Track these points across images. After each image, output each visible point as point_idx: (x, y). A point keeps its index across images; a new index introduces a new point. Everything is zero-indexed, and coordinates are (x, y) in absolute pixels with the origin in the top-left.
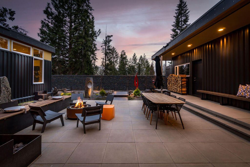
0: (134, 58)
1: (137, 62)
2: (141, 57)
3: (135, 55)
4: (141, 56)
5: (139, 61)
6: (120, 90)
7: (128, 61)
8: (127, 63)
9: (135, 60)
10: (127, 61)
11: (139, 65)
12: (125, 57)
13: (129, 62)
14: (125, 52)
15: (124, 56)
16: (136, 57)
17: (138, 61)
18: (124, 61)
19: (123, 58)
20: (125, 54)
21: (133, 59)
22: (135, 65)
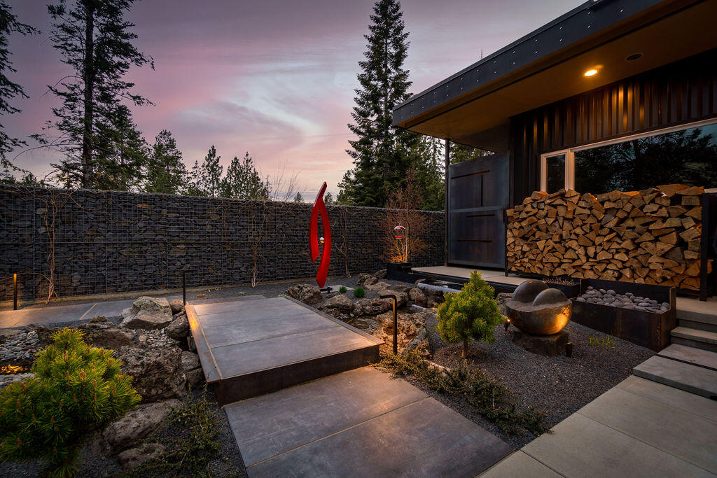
0: (211, 163)
1: (221, 178)
2: (236, 162)
3: (214, 152)
4: (236, 159)
5: (229, 176)
6: (208, 283)
7: (185, 172)
8: (184, 177)
9: (213, 170)
10: (181, 172)
11: (229, 189)
12: (173, 157)
13: (190, 175)
14: (172, 137)
15: (171, 154)
16: (218, 160)
17: (224, 175)
18: (168, 171)
19: (166, 157)
20: (173, 147)
21: (207, 166)
22: (214, 188)
